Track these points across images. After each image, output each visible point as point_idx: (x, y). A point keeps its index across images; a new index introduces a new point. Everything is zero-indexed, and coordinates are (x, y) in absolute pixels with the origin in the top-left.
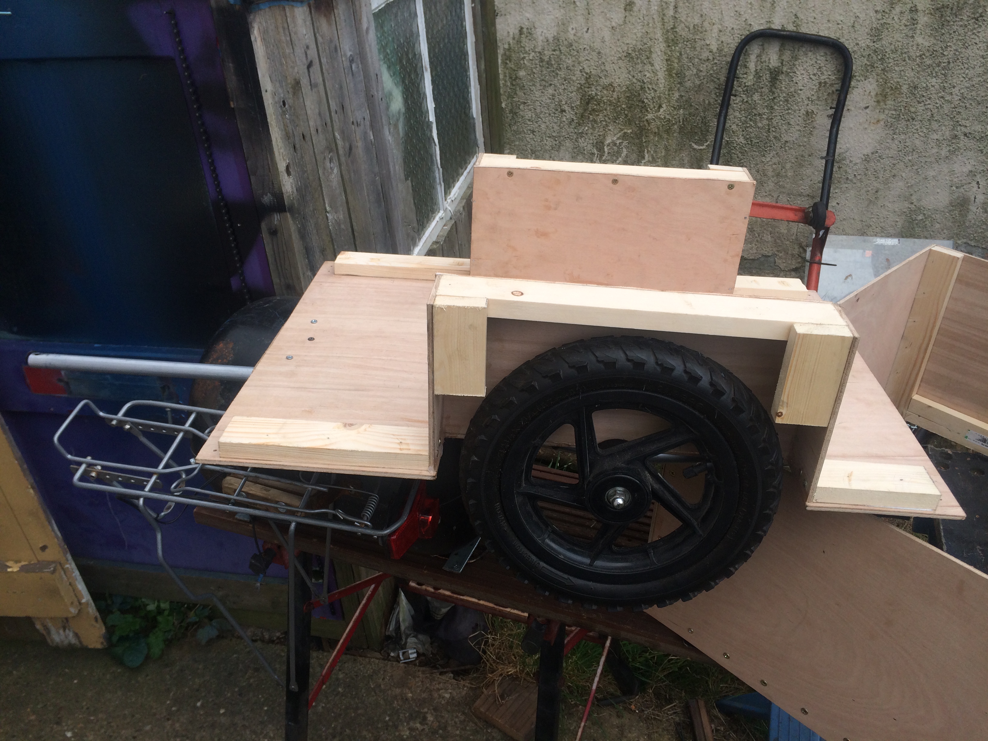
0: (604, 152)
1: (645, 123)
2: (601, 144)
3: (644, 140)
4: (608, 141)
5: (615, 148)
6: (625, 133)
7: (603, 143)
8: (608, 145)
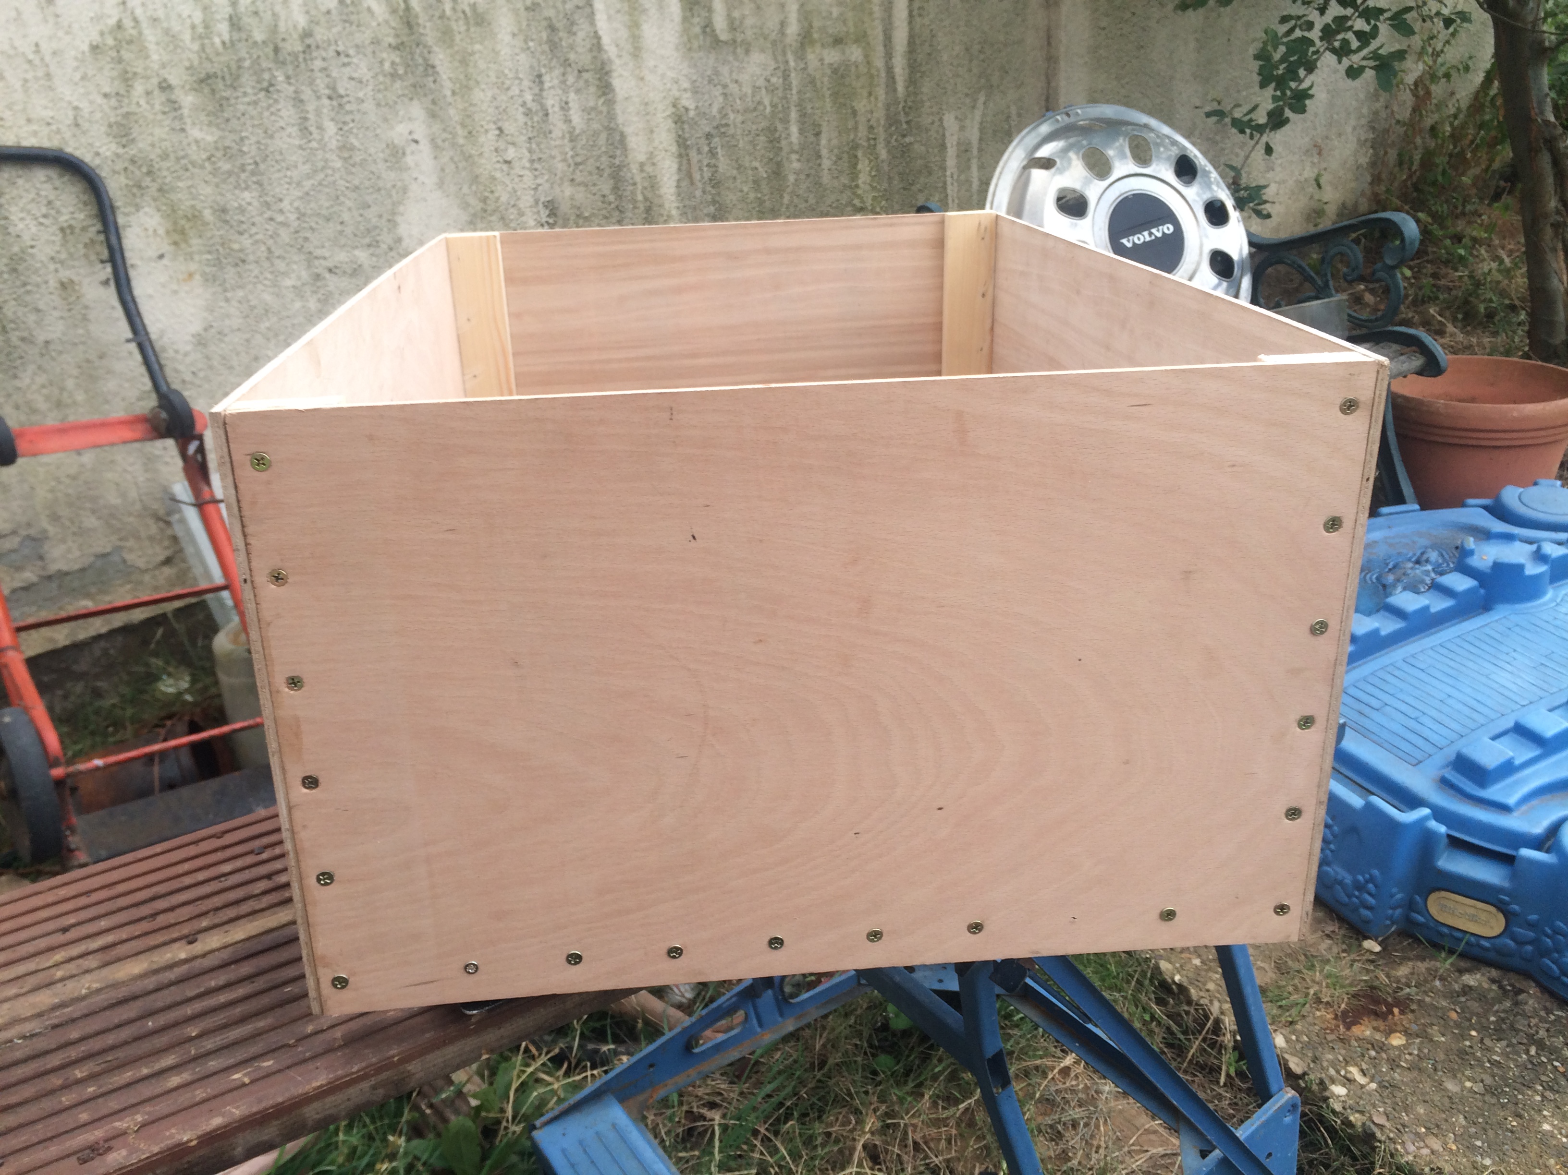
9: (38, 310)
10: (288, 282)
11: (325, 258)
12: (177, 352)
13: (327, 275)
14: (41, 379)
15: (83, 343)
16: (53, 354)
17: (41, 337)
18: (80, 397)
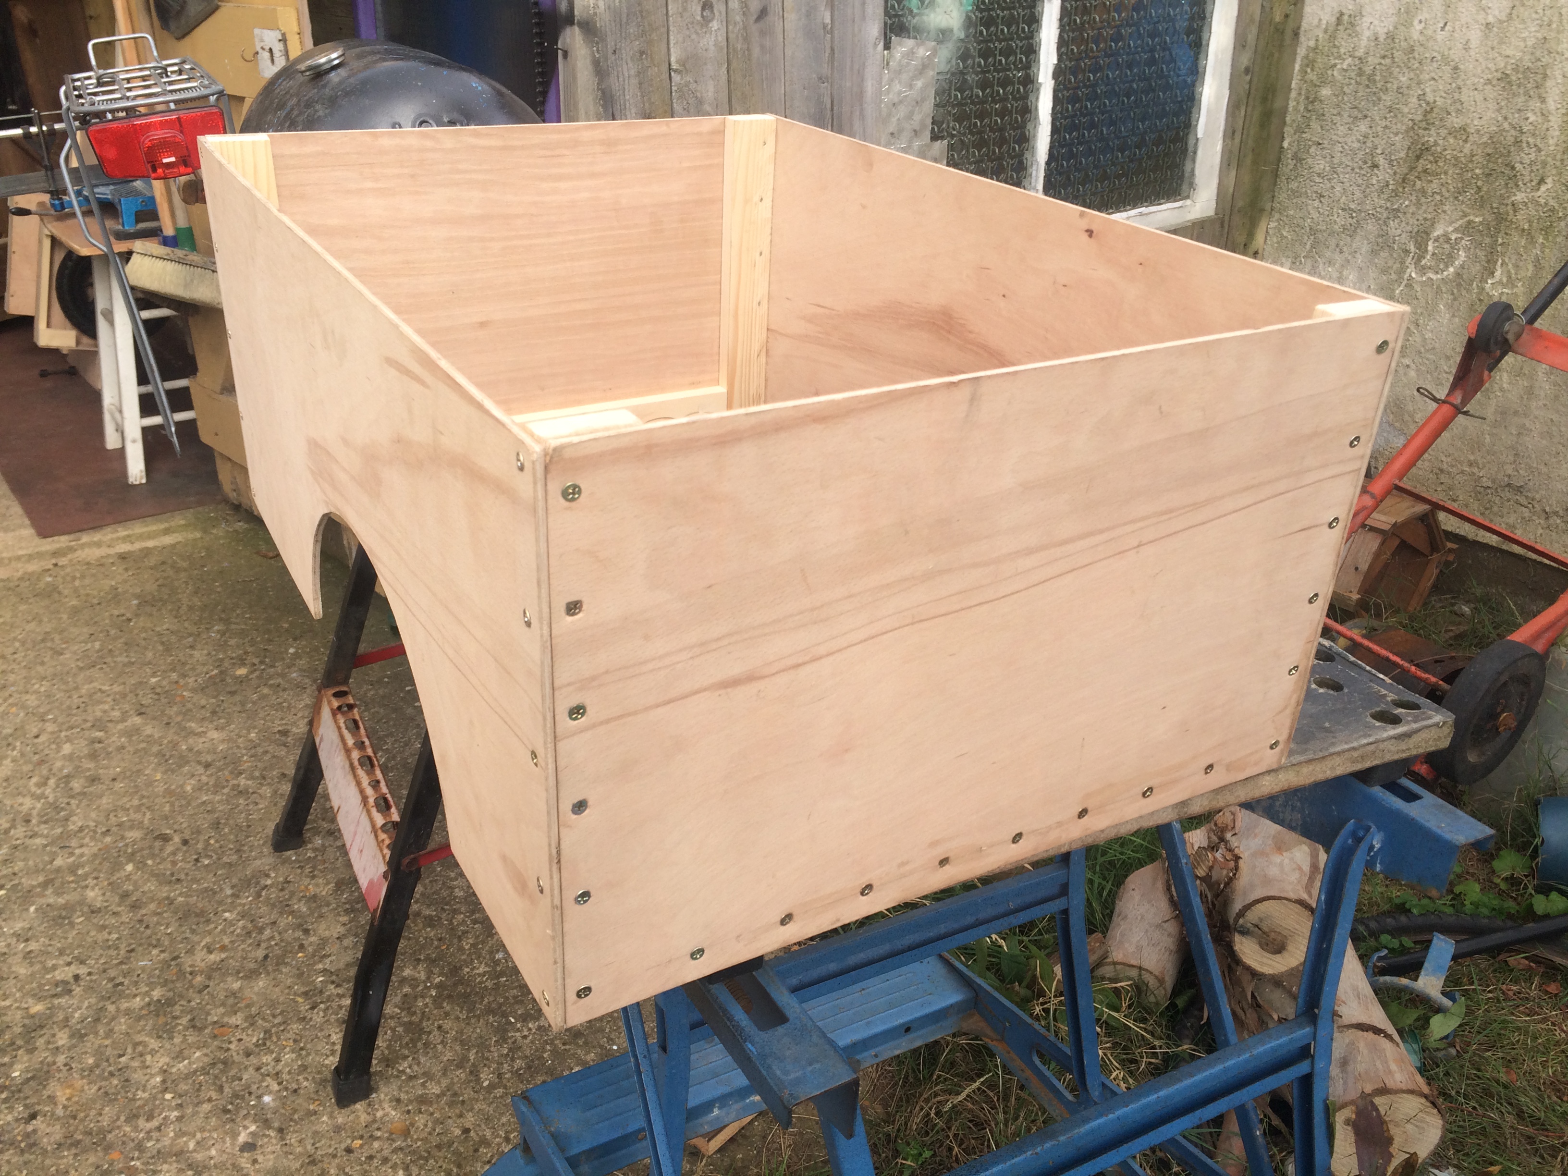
0: (1427, 251)
1: (1509, 207)
2: (1424, 236)
3: (1500, 241)
4: (1438, 232)
5: (1446, 246)
6: (1469, 222)
7: (1428, 234)
8: (1436, 240)
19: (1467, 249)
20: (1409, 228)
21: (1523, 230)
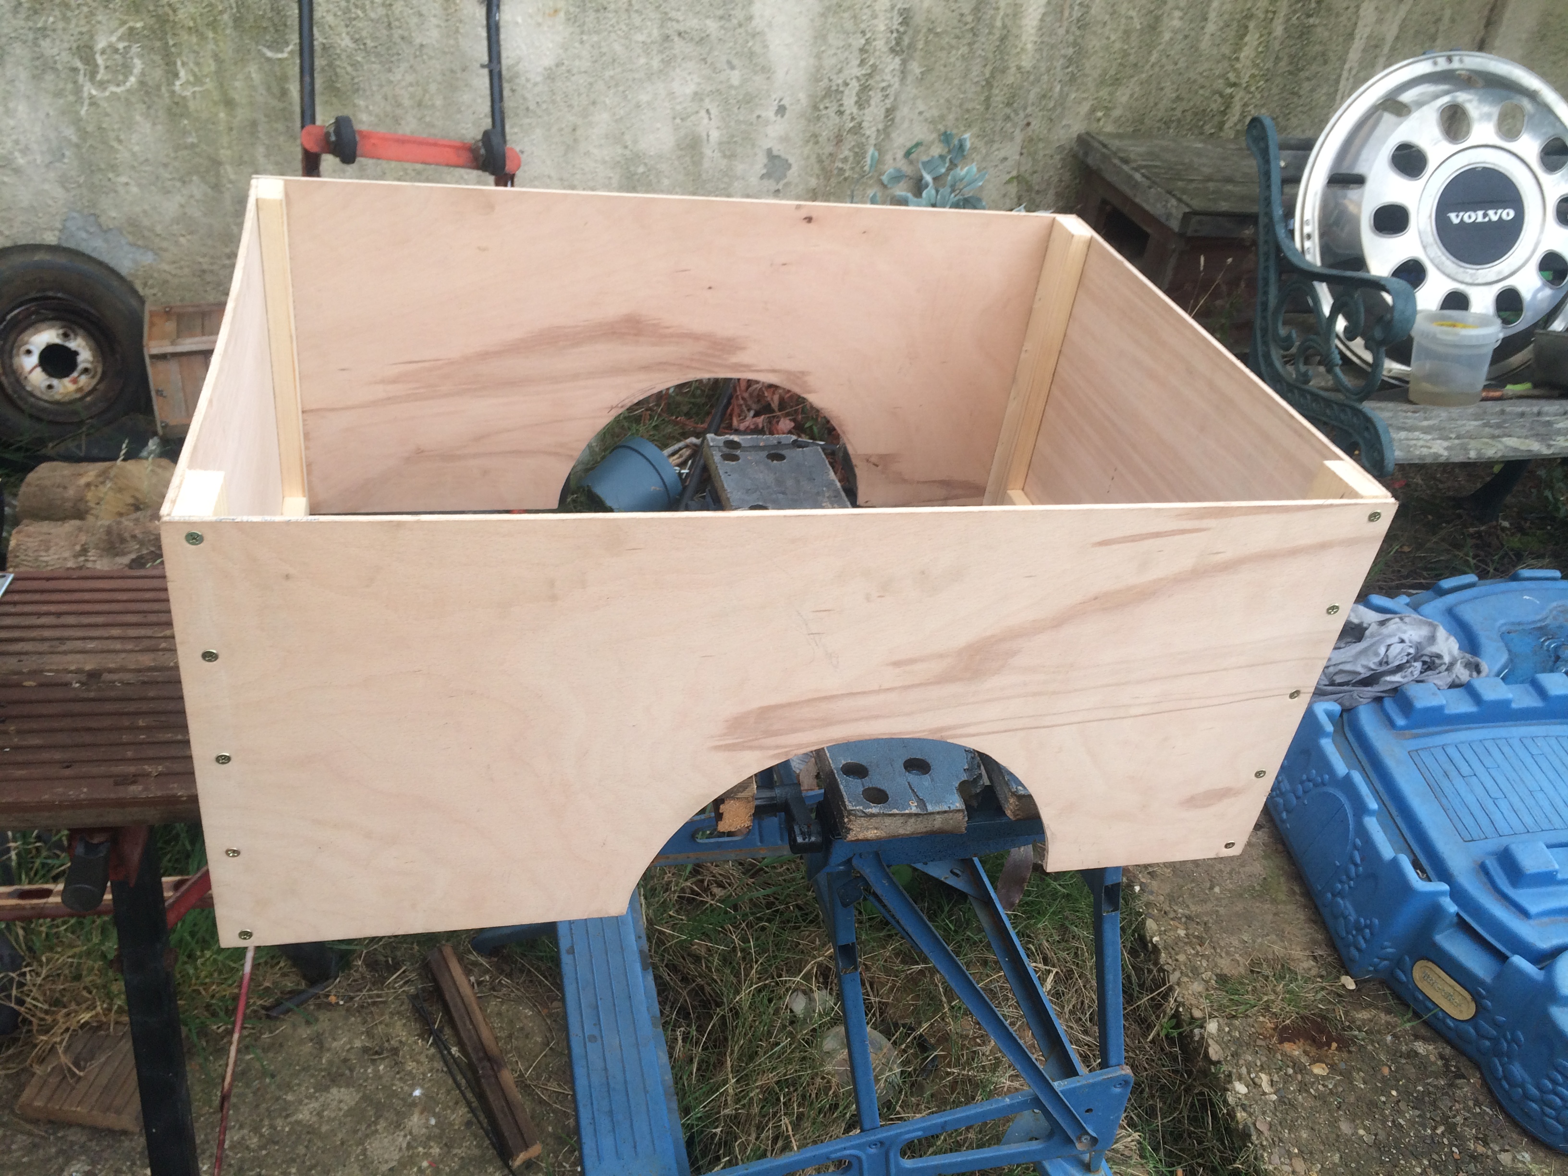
1: (167, 9)
2: (88, 50)
4: (101, 43)
5: (117, 56)
6: (131, 29)
7: (91, 48)
9: (421, 15)
10: (640, 37)
11: (678, 21)
12: (528, 80)
13: (676, 39)
14: (410, 78)
15: (452, 53)
16: (425, 57)
17: (418, 41)
18: (439, 102)
19: (140, 56)
20: (66, 45)
21: (190, 28)
